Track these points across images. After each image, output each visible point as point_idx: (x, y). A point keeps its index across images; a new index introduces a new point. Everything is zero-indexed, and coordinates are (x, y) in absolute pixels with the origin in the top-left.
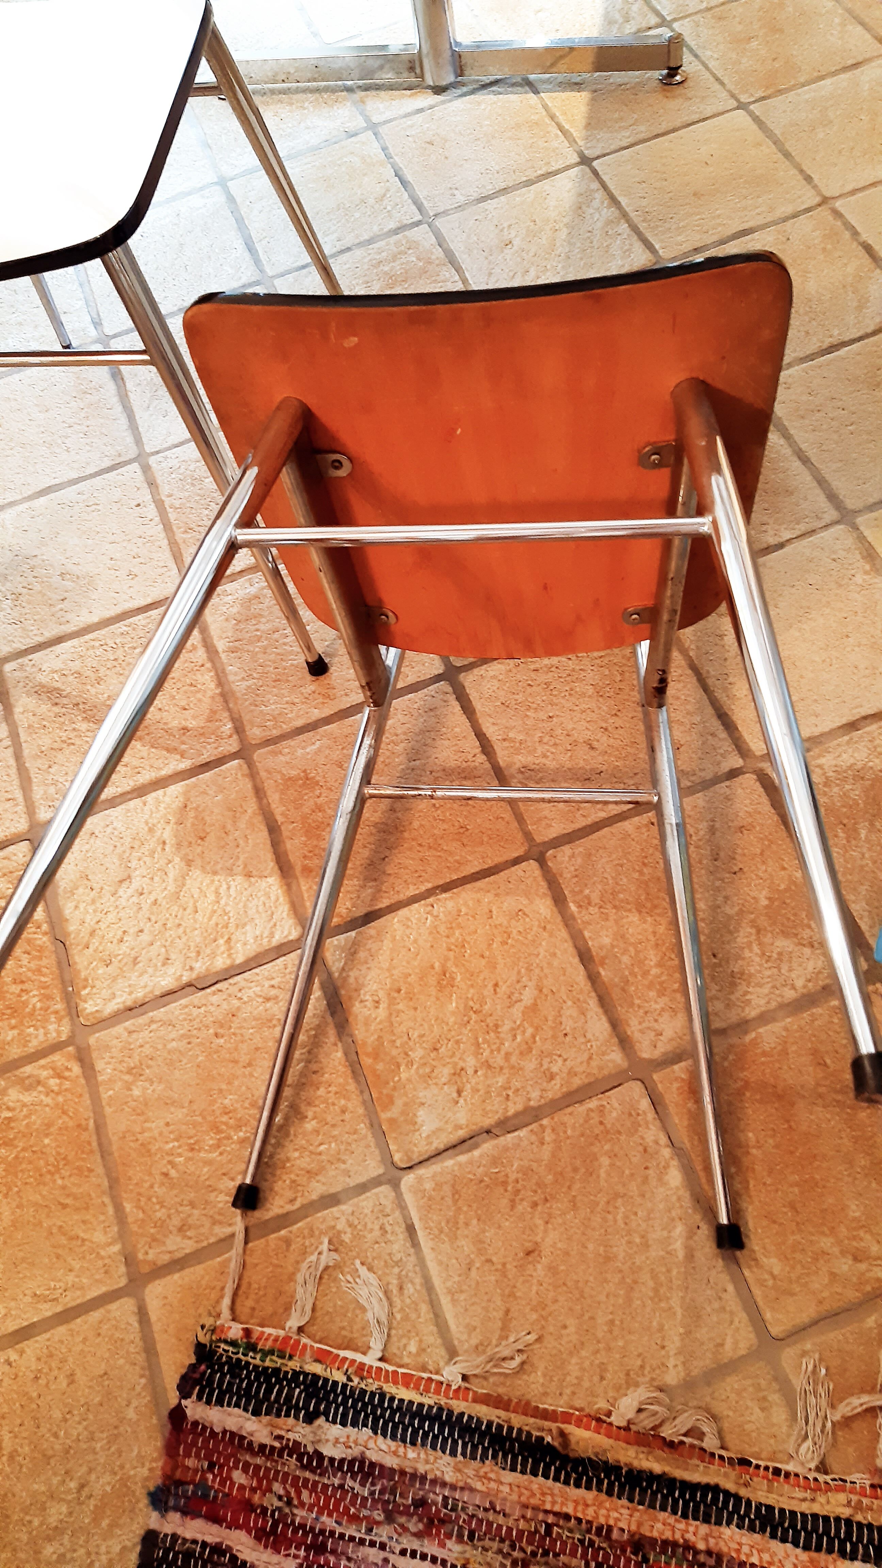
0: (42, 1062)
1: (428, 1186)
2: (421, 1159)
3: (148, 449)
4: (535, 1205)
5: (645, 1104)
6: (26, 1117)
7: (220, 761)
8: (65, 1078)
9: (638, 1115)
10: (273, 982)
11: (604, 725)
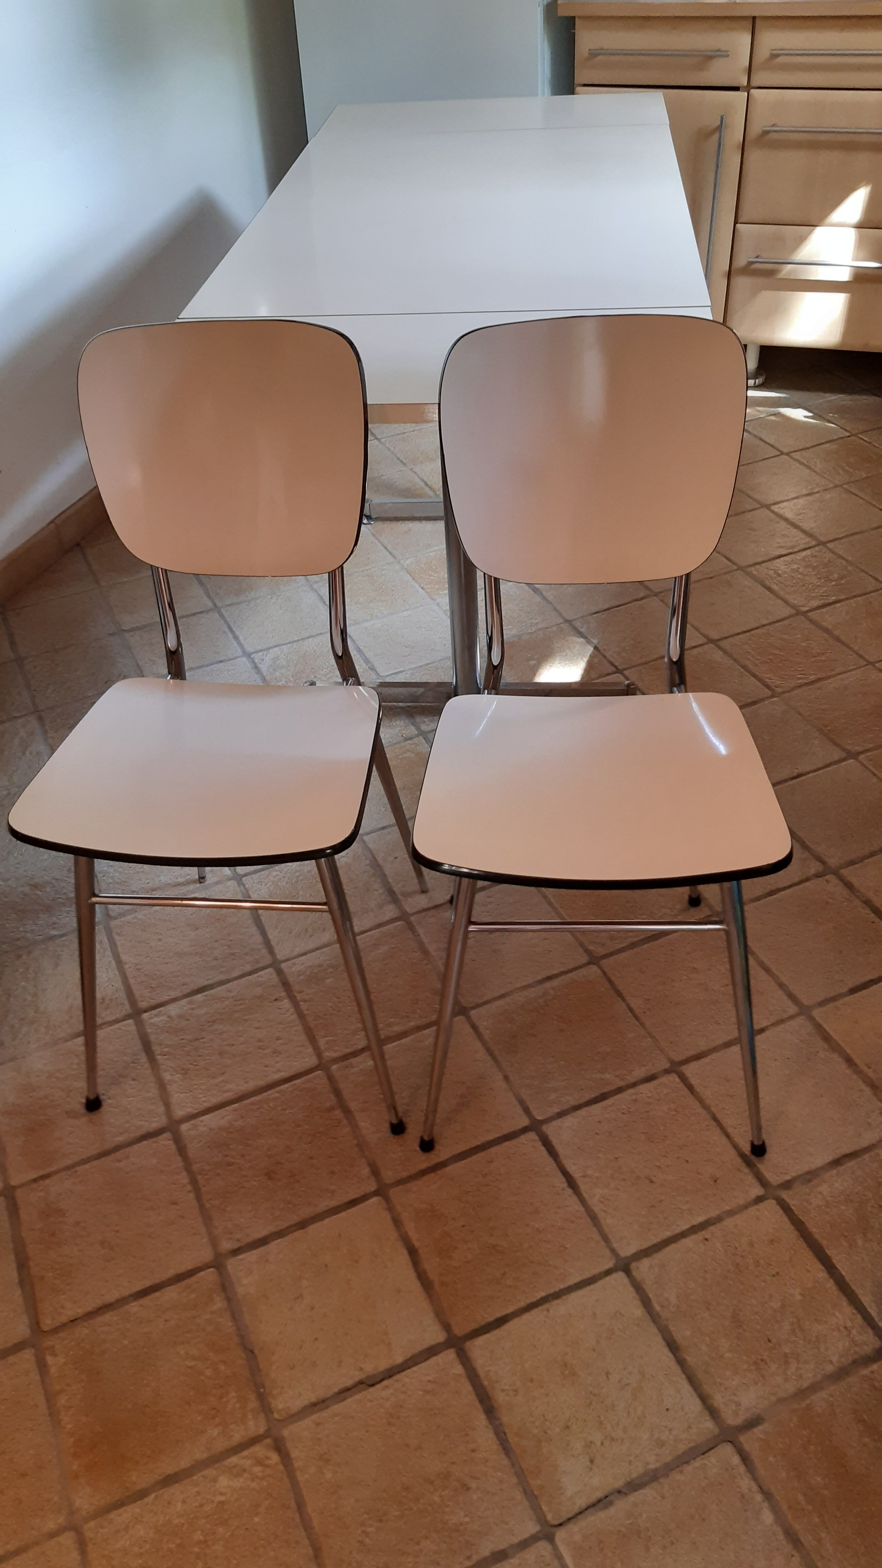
0: (245, 1453)
1: (578, 1538)
2: (569, 1516)
3: (279, 957)
4: (665, 1547)
5: (736, 1460)
6: (236, 1500)
7: (364, 1198)
8: (267, 1466)
9: (733, 1469)
10: (428, 1378)
11: (658, 1164)
